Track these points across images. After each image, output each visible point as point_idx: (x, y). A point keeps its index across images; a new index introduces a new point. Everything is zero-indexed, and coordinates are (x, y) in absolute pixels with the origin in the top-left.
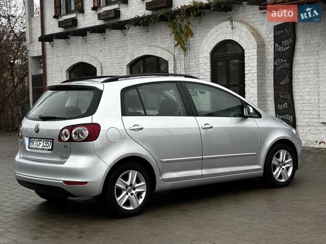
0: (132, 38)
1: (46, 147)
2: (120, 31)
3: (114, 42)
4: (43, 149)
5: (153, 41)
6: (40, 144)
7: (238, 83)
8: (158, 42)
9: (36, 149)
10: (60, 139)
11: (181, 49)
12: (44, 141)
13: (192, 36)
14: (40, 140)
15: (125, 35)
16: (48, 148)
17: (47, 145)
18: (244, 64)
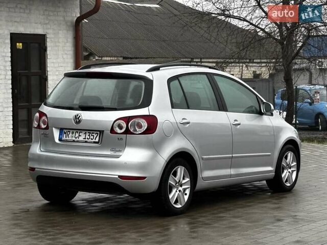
1: (90, 140)
4: (86, 142)
6: (79, 136)
9: (74, 141)
10: (112, 131)
12: (86, 133)
14: (79, 131)
16: (94, 140)
17: (92, 137)
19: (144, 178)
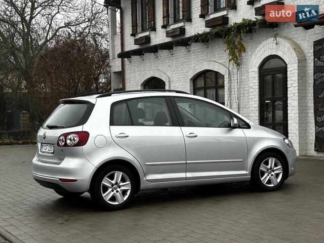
0: (195, 54)
2: (185, 47)
3: (180, 58)
5: (212, 57)
6: (47, 148)
7: (282, 96)
8: (216, 57)
9: (44, 152)
11: (234, 64)
12: (49, 146)
13: (244, 51)
14: (47, 145)
15: (189, 51)
16: (51, 151)
17: (51, 149)
18: (287, 78)
19: (76, 180)
